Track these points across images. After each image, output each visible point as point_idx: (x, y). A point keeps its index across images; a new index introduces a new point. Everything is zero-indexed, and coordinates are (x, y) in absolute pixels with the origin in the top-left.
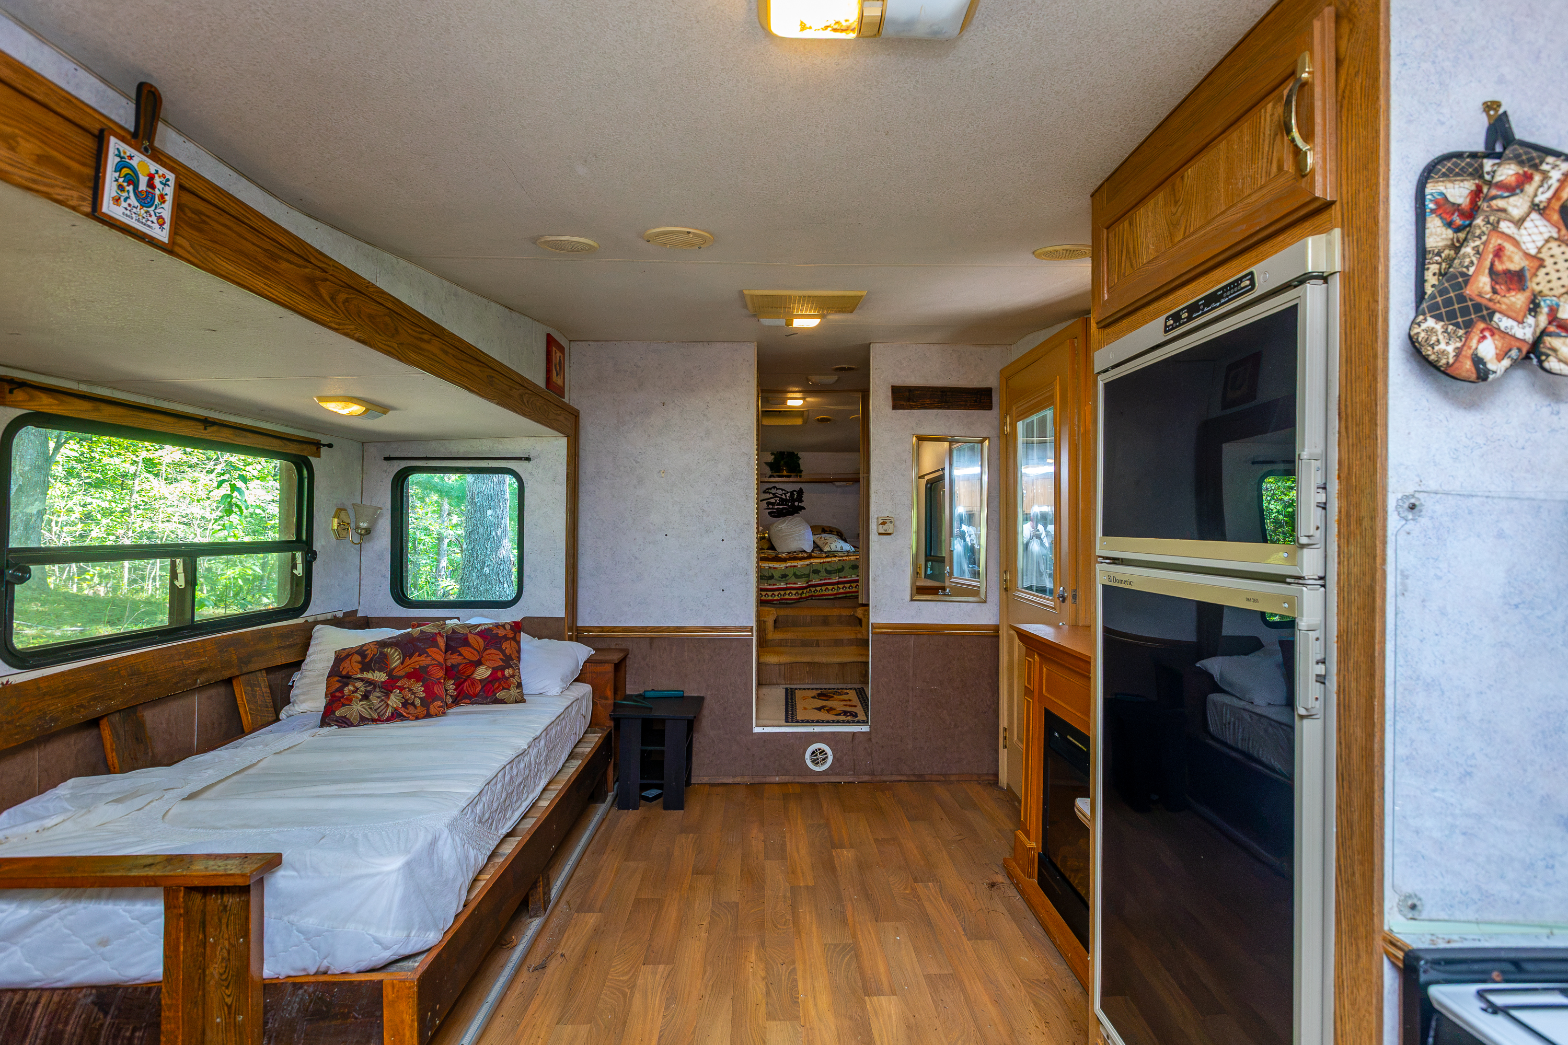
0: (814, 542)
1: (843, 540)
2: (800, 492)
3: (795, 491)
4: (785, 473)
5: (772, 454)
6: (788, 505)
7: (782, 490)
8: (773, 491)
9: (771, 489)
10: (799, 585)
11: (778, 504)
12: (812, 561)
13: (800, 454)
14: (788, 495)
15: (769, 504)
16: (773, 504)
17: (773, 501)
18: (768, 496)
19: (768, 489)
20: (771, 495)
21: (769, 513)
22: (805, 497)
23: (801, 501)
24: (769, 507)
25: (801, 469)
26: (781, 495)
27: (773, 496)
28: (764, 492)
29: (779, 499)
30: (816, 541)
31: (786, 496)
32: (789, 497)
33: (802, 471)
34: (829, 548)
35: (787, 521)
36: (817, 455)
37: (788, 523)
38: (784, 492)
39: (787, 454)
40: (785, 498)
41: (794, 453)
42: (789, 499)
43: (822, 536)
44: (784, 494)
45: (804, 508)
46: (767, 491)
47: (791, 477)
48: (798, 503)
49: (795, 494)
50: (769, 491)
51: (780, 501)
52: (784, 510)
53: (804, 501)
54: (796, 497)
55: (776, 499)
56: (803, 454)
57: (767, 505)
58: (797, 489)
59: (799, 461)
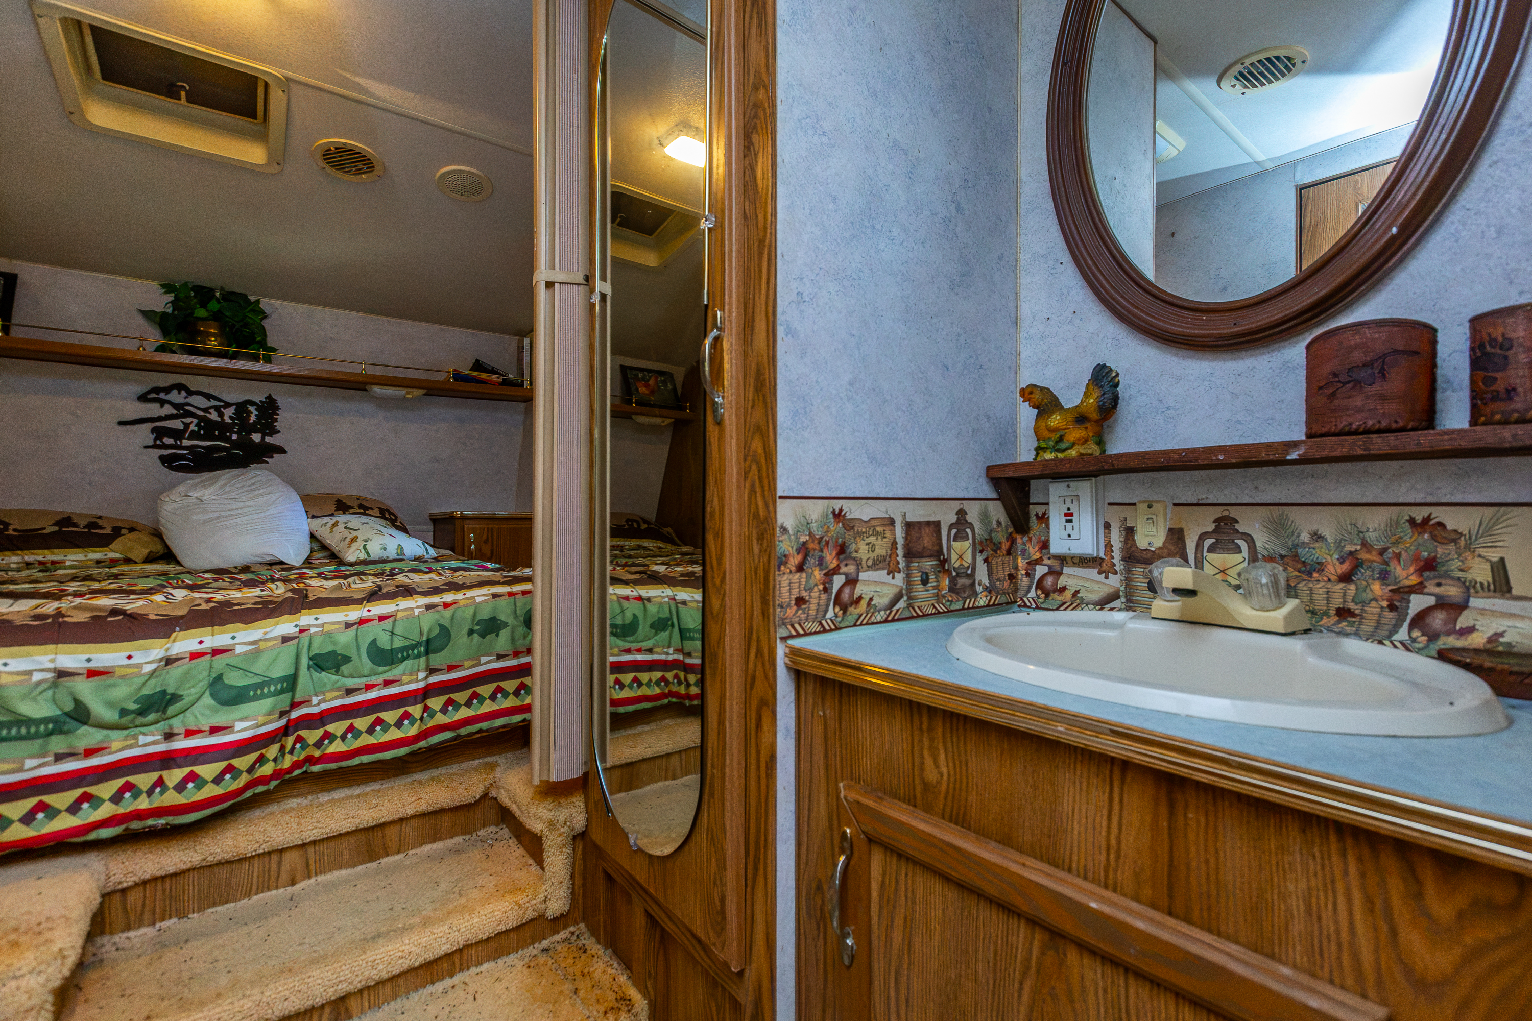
0: (313, 537)
1: (398, 528)
2: (269, 408)
3: (252, 403)
4: (213, 343)
5: (168, 288)
6: (229, 440)
7: (208, 396)
8: (176, 397)
9: (168, 390)
10: (242, 730)
11: (194, 436)
12: (306, 618)
13: (267, 304)
14: (229, 412)
15: (159, 433)
16: (178, 434)
17: (177, 424)
18: (154, 410)
19: (157, 390)
20: (168, 410)
21: (162, 458)
22: (283, 419)
23: (268, 428)
24: (161, 441)
25: (270, 343)
26: (206, 410)
27: (175, 412)
28: (143, 398)
29: (195, 421)
30: (317, 534)
31: (221, 415)
32: (231, 417)
33: (274, 350)
34: (363, 551)
35: (222, 482)
36: (322, 313)
37: (226, 484)
38: (214, 403)
39: (217, 294)
40: (219, 419)
41: (244, 297)
42: (230, 421)
43: (337, 522)
44: (217, 409)
45: (281, 450)
46: (153, 395)
47: (234, 356)
48: (260, 435)
49: (252, 409)
50: (162, 395)
51: (200, 428)
52: (217, 452)
53: (279, 432)
54: (253, 418)
55: (188, 420)
56: (276, 302)
57: (153, 437)
58: (259, 398)
59: (262, 319)
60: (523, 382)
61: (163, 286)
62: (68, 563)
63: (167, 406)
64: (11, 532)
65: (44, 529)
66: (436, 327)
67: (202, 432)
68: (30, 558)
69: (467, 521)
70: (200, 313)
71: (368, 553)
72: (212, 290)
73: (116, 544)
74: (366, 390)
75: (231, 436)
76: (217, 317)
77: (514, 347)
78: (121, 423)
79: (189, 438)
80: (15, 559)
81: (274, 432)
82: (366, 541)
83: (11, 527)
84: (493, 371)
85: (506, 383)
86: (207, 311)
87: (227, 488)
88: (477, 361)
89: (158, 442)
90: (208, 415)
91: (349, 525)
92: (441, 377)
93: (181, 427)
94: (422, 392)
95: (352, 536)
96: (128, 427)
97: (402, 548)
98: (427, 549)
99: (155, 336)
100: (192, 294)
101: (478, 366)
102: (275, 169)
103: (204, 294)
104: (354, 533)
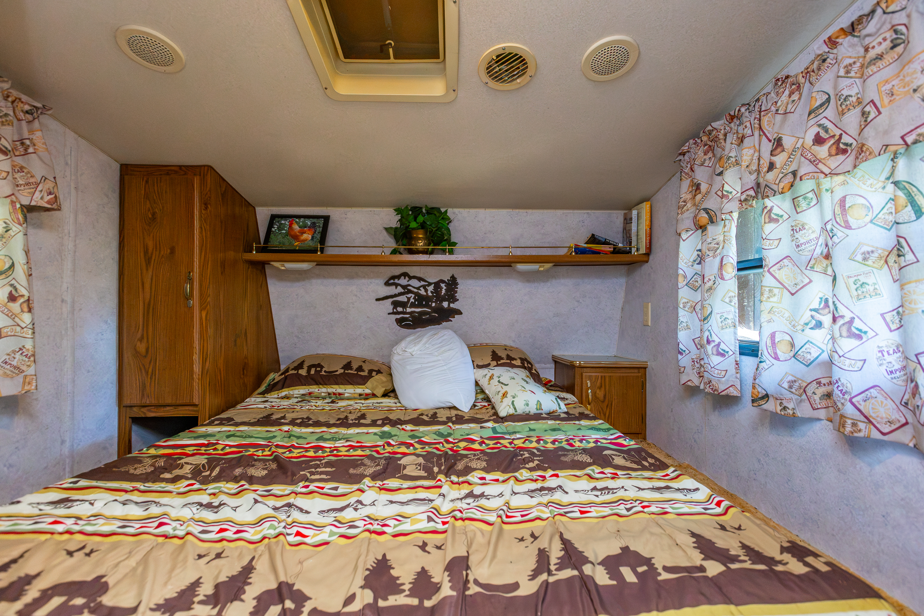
0: (477, 385)
2: (453, 283)
3: (442, 281)
4: (421, 244)
5: (398, 211)
6: (430, 307)
7: (420, 279)
8: (403, 281)
9: (398, 277)
11: (413, 305)
13: (451, 213)
14: (431, 288)
15: (396, 304)
16: (404, 305)
17: (403, 299)
18: (392, 290)
19: (393, 278)
20: (400, 290)
21: (397, 320)
22: (460, 291)
23: (452, 298)
24: (396, 310)
25: (453, 239)
26: (418, 288)
27: (403, 291)
28: (387, 284)
29: (413, 296)
30: (480, 383)
31: (426, 291)
32: (431, 292)
33: (455, 244)
34: (512, 406)
35: (425, 340)
36: (484, 214)
37: (426, 343)
38: (423, 283)
39: (424, 210)
40: (425, 294)
41: (438, 209)
42: (431, 295)
43: (493, 375)
44: (424, 287)
45: (459, 312)
46: (392, 281)
47: (432, 253)
48: (447, 303)
49: (443, 285)
50: (396, 281)
51: (416, 300)
52: (424, 315)
53: (458, 300)
54: (443, 291)
55: (409, 295)
56: (456, 210)
57: (391, 307)
58: (446, 277)
59: (448, 224)
60: (630, 249)
61: (395, 210)
62: (346, 395)
63: (399, 287)
64: (323, 373)
65: (337, 371)
66: (559, 212)
67: (417, 303)
68: (330, 390)
69: (585, 369)
70: (413, 225)
71: (515, 409)
72: (421, 208)
73: (369, 384)
74: (511, 266)
75: (432, 304)
76: (423, 226)
77: (621, 219)
78: (377, 300)
79: (410, 307)
80: (324, 390)
81: (455, 300)
82: (514, 397)
83: (324, 370)
84: (606, 243)
85: (616, 251)
86: (418, 223)
87: (427, 346)
88: (593, 235)
89: (395, 310)
90: (419, 291)
91: (502, 380)
92: (563, 252)
93: (406, 300)
94: (551, 265)
95: (503, 391)
96: (381, 302)
97: (541, 404)
98: (559, 405)
99: (392, 244)
100: (410, 213)
101: (593, 239)
102: (452, 95)
103: (416, 210)
104: (505, 388)
